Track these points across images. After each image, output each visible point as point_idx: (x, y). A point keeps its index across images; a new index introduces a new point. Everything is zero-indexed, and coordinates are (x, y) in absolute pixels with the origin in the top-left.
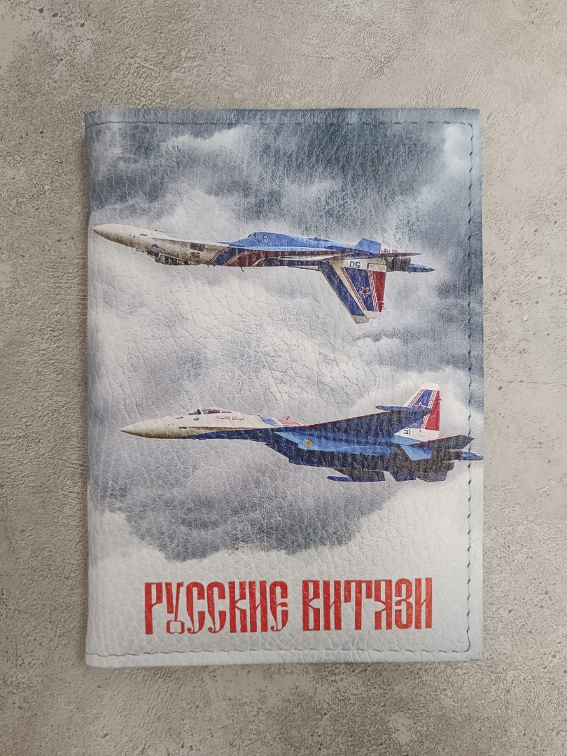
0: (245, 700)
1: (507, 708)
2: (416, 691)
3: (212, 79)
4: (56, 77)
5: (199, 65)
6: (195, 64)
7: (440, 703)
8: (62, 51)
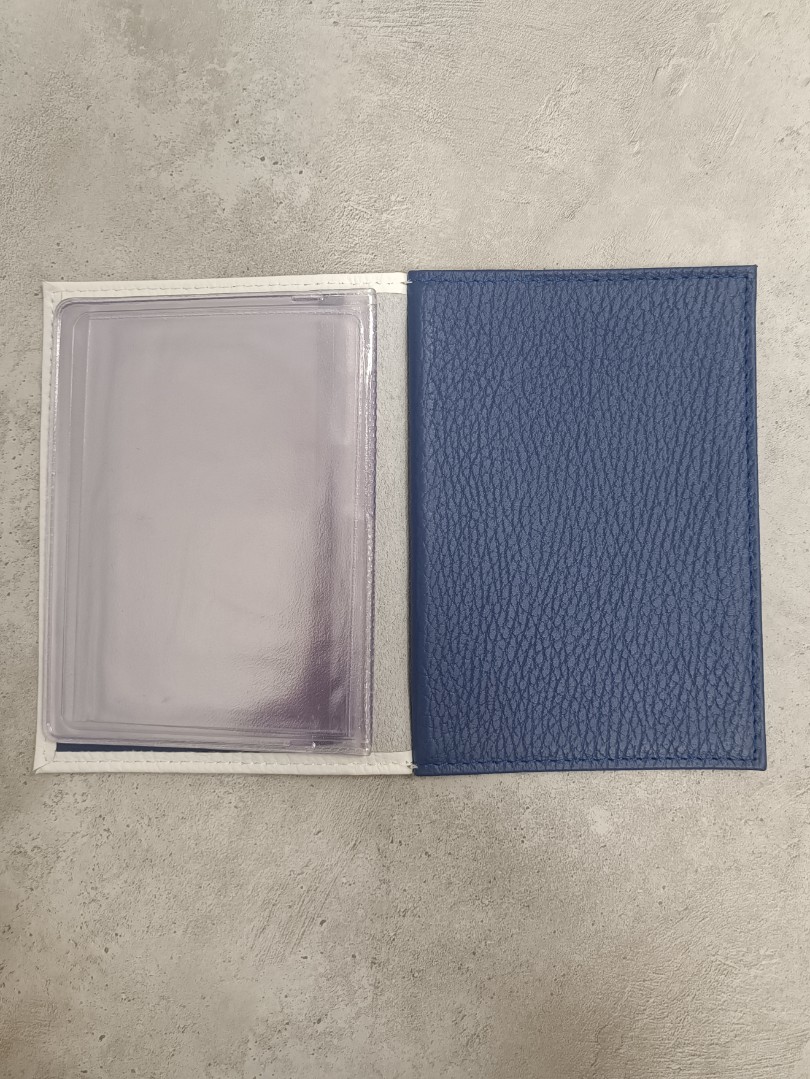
0: (451, 796)
1: (698, 799)
2: (612, 784)
3: (420, 221)
4: (276, 218)
5: (408, 209)
6: (405, 207)
7: (635, 795)
8: (281, 195)
